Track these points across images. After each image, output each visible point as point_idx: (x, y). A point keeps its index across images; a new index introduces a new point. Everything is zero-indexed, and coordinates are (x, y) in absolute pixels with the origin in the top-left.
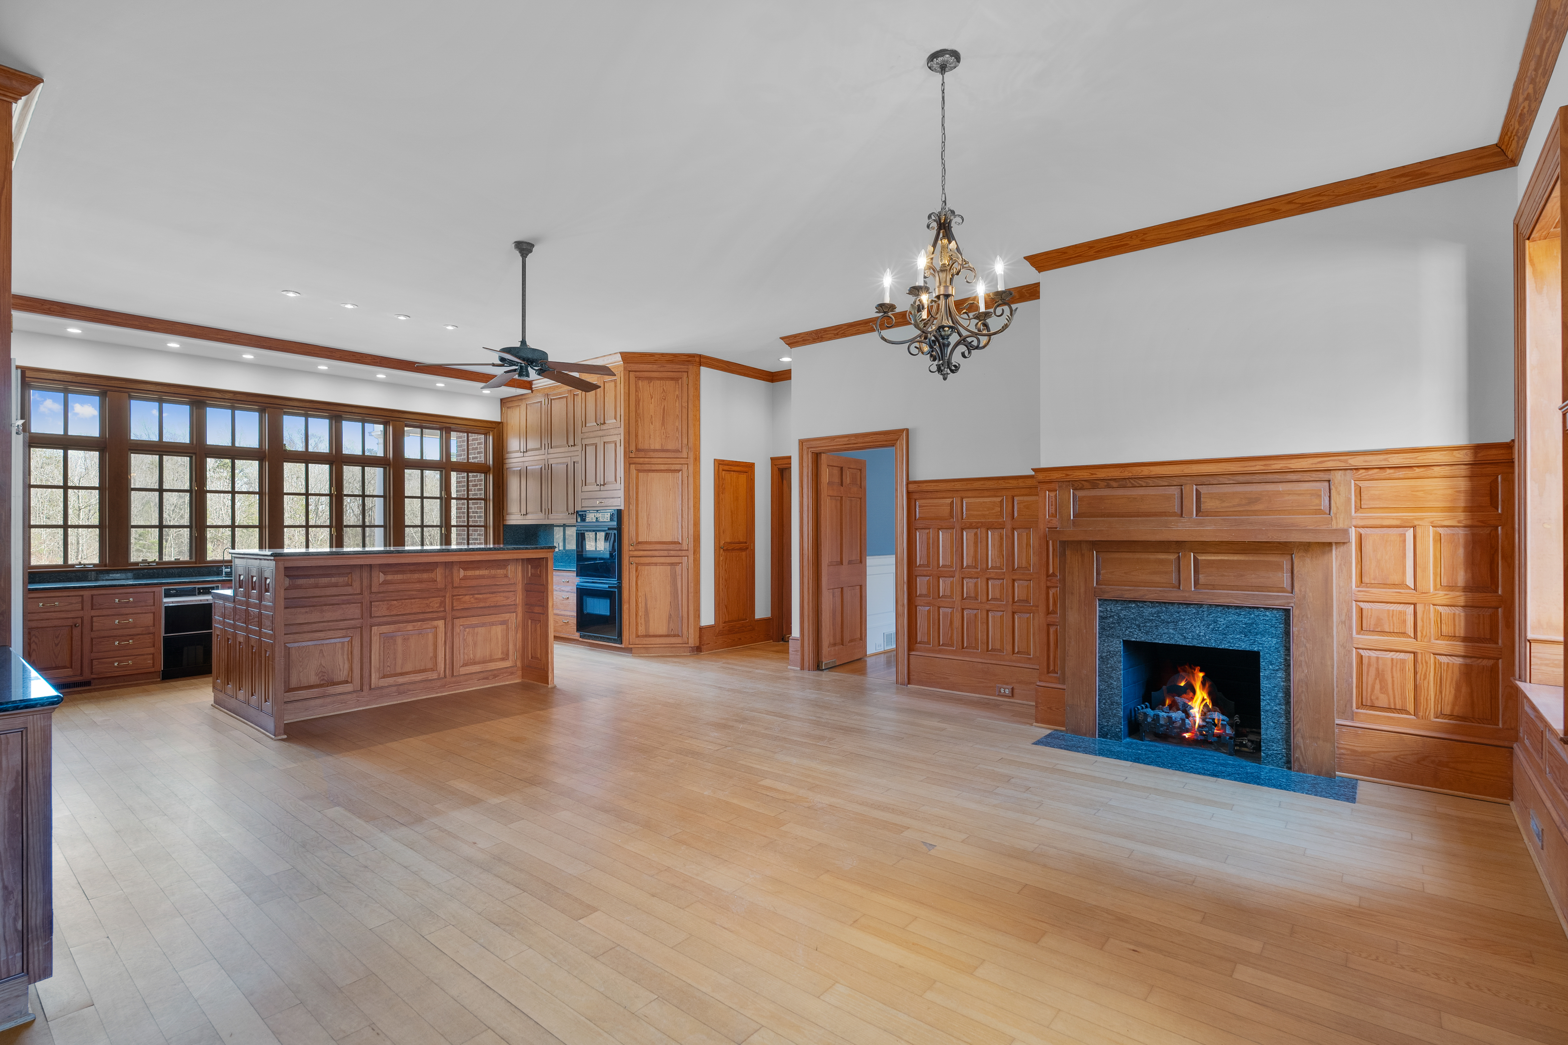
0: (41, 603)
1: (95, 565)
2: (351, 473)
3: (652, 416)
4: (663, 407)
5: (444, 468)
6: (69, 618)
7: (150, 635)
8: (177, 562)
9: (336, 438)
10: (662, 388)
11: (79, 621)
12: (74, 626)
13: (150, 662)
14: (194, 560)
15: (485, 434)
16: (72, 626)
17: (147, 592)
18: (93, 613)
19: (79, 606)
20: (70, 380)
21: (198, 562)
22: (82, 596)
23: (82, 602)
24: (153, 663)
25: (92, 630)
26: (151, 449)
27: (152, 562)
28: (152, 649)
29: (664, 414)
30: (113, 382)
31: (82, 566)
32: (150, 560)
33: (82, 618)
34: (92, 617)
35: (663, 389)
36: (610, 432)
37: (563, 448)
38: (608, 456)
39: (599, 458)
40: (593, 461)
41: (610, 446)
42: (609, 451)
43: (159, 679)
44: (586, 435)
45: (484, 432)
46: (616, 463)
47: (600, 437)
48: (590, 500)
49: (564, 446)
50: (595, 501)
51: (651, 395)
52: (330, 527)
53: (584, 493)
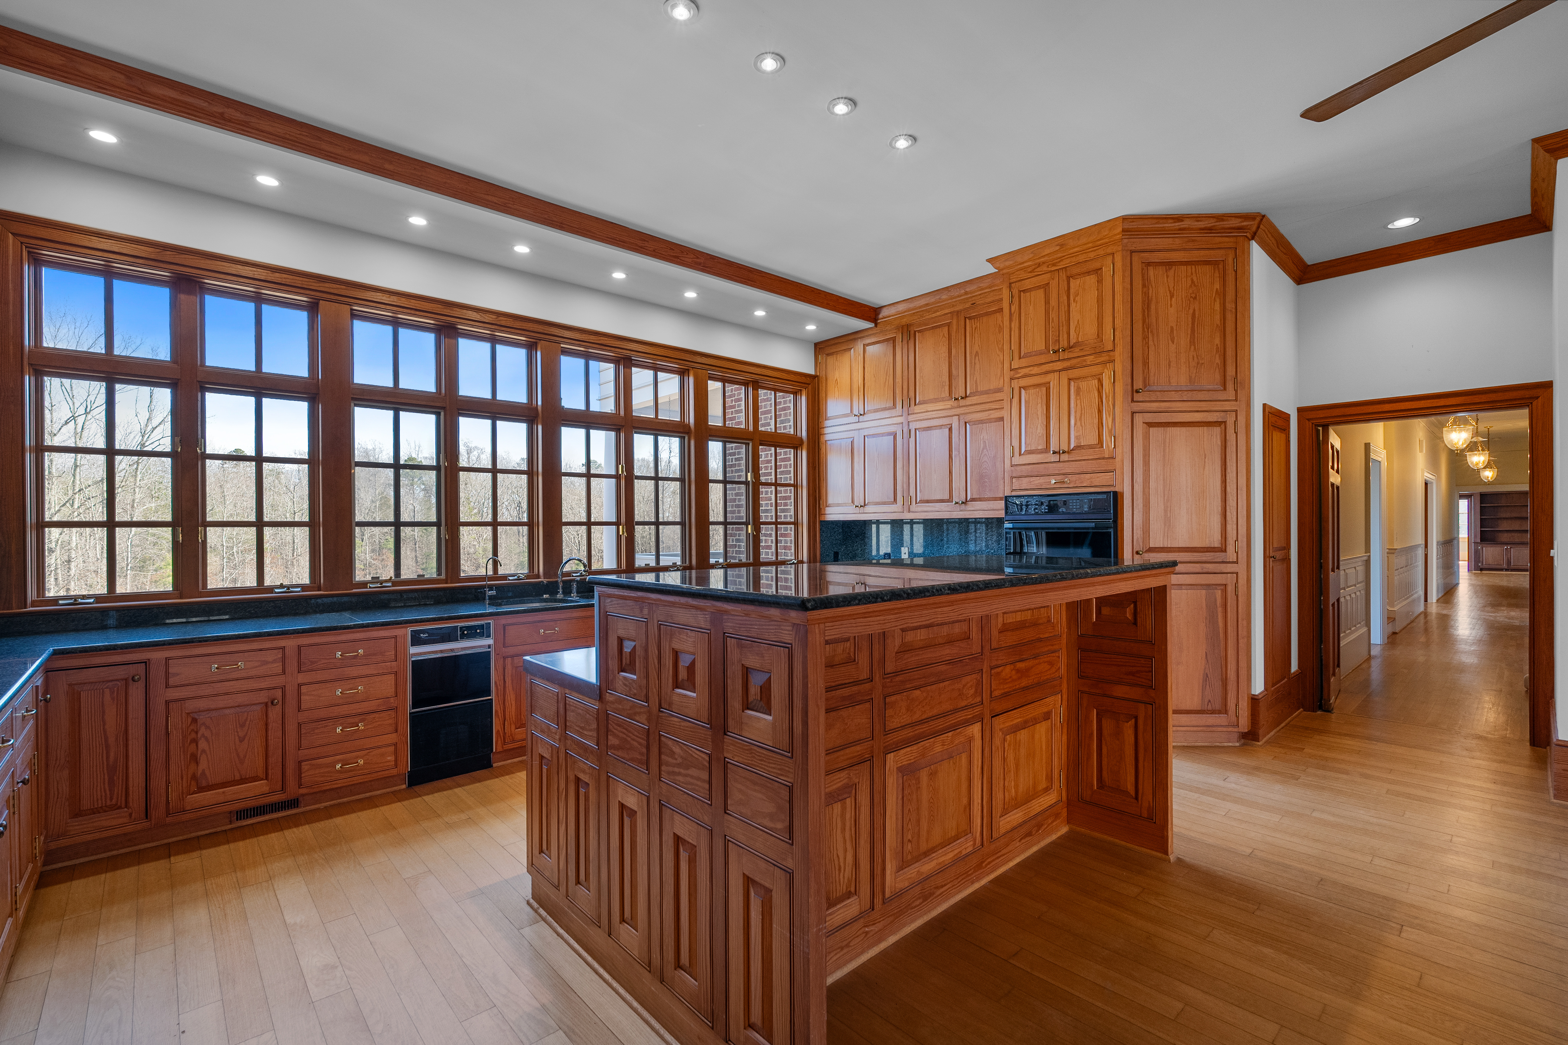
0: (215, 663)
1: (304, 587)
2: (643, 445)
3: (1172, 328)
4: (1191, 311)
5: (751, 440)
6: (261, 690)
7: (389, 712)
8: (420, 580)
9: (624, 390)
10: (1189, 279)
11: (279, 693)
12: (270, 704)
13: (391, 758)
14: (443, 577)
15: (795, 393)
16: (266, 704)
17: (384, 638)
18: (302, 678)
19: (277, 667)
20: (263, 278)
21: (449, 581)
22: (283, 648)
23: (284, 659)
24: (396, 761)
25: (299, 710)
26: (383, 399)
27: (386, 581)
28: (394, 735)
29: (1193, 324)
30: (327, 285)
31: (285, 590)
32: (384, 577)
33: (283, 689)
34: (300, 685)
35: (1192, 280)
36: (1085, 361)
37: (941, 403)
38: (1078, 402)
39: (1054, 407)
40: (1039, 413)
41: (1083, 385)
42: (1081, 394)
43: (404, 786)
44: (1023, 372)
45: (794, 390)
46: (1100, 412)
47: (1060, 371)
48: (1032, 479)
49: (943, 400)
50: (1045, 479)
51: (1170, 292)
52: (617, 524)
53: (1019, 468)
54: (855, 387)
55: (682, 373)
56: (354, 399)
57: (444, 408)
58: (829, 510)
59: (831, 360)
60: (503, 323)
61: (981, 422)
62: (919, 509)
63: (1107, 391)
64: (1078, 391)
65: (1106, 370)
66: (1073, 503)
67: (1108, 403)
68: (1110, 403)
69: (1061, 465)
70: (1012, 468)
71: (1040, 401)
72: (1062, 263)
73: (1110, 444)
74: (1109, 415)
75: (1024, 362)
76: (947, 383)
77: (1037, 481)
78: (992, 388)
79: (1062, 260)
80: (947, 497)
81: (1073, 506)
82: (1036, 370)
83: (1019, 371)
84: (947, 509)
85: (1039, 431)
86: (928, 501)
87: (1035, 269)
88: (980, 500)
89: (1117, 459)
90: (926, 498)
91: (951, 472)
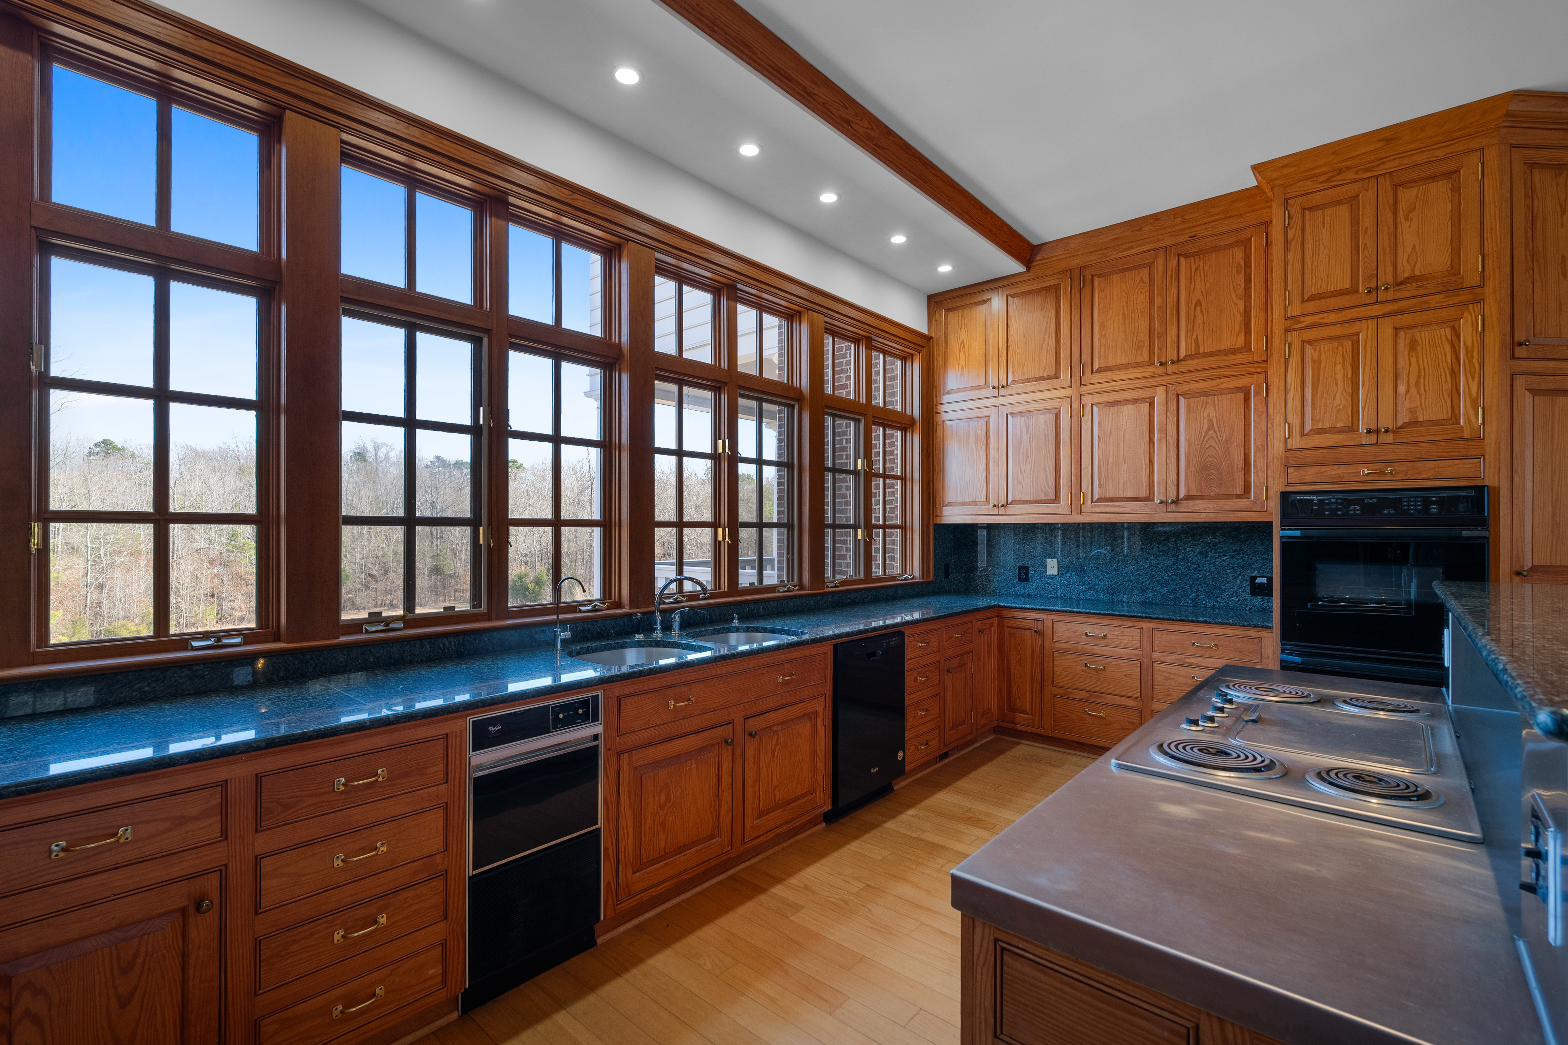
0: (57, 838)
1: (248, 636)
5: (864, 415)
6: (172, 881)
7: (434, 883)
8: (449, 616)
9: (726, 336)
11: (213, 881)
12: (192, 910)
13: (435, 971)
14: (484, 608)
15: (904, 359)
16: (184, 911)
17: (425, 741)
18: (262, 843)
19: (211, 827)
21: (494, 616)
22: (224, 785)
23: (224, 807)
24: (444, 974)
25: (257, 908)
27: (395, 621)
28: (442, 926)
31: (211, 642)
32: (389, 613)
33: (223, 872)
34: (258, 860)
36: (1426, 302)
37: (1136, 370)
38: (1414, 360)
39: (1368, 367)
40: (1339, 376)
41: (1422, 336)
42: (1419, 348)
43: (455, 1015)
44: (1308, 320)
45: (904, 354)
46: (1454, 374)
47: (1378, 318)
48: (1323, 469)
49: (1138, 365)
50: (1351, 469)
51: (1561, 206)
52: (714, 525)
53: (1300, 454)
54: (993, 351)
55: (790, 316)
56: (344, 300)
57: (488, 331)
58: (946, 511)
59: (953, 317)
60: (579, 204)
61: (1204, 393)
62: (1098, 510)
63: (1469, 344)
64: (1413, 345)
65: (1466, 314)
66: (1409, 501)
67: (1471, 361)
68: (1475, 361)
69: (1379, 449)
70: (1288, 454)
71: (1339, 359)
72: (1383, 167)
73: (1473, 419)
74: (1473, 378)
75: (1311, 306)
76: (1147, 343)
77: (1333, 472)
78: (1224, 347)
79: (1384, 163)
80: (1144, 493)
81: (1408, 506)
82: (1332, 317)
83: (1302, 319)
84: (1144, 510)
85: (1338, 401)
86: (1112, 500)
87: (1332, 177)
88: (1201, 498)
89: (1487, 441)
90: (1109, 495)
91: (1151, 462)
